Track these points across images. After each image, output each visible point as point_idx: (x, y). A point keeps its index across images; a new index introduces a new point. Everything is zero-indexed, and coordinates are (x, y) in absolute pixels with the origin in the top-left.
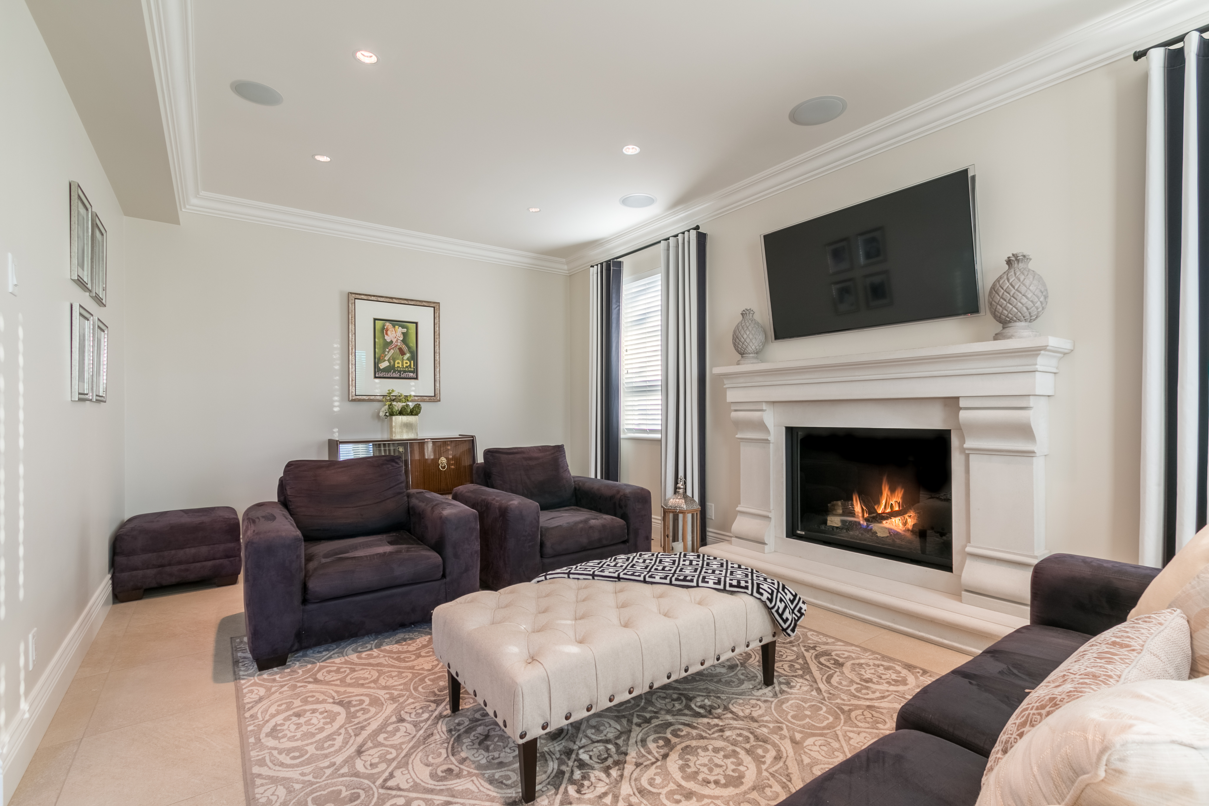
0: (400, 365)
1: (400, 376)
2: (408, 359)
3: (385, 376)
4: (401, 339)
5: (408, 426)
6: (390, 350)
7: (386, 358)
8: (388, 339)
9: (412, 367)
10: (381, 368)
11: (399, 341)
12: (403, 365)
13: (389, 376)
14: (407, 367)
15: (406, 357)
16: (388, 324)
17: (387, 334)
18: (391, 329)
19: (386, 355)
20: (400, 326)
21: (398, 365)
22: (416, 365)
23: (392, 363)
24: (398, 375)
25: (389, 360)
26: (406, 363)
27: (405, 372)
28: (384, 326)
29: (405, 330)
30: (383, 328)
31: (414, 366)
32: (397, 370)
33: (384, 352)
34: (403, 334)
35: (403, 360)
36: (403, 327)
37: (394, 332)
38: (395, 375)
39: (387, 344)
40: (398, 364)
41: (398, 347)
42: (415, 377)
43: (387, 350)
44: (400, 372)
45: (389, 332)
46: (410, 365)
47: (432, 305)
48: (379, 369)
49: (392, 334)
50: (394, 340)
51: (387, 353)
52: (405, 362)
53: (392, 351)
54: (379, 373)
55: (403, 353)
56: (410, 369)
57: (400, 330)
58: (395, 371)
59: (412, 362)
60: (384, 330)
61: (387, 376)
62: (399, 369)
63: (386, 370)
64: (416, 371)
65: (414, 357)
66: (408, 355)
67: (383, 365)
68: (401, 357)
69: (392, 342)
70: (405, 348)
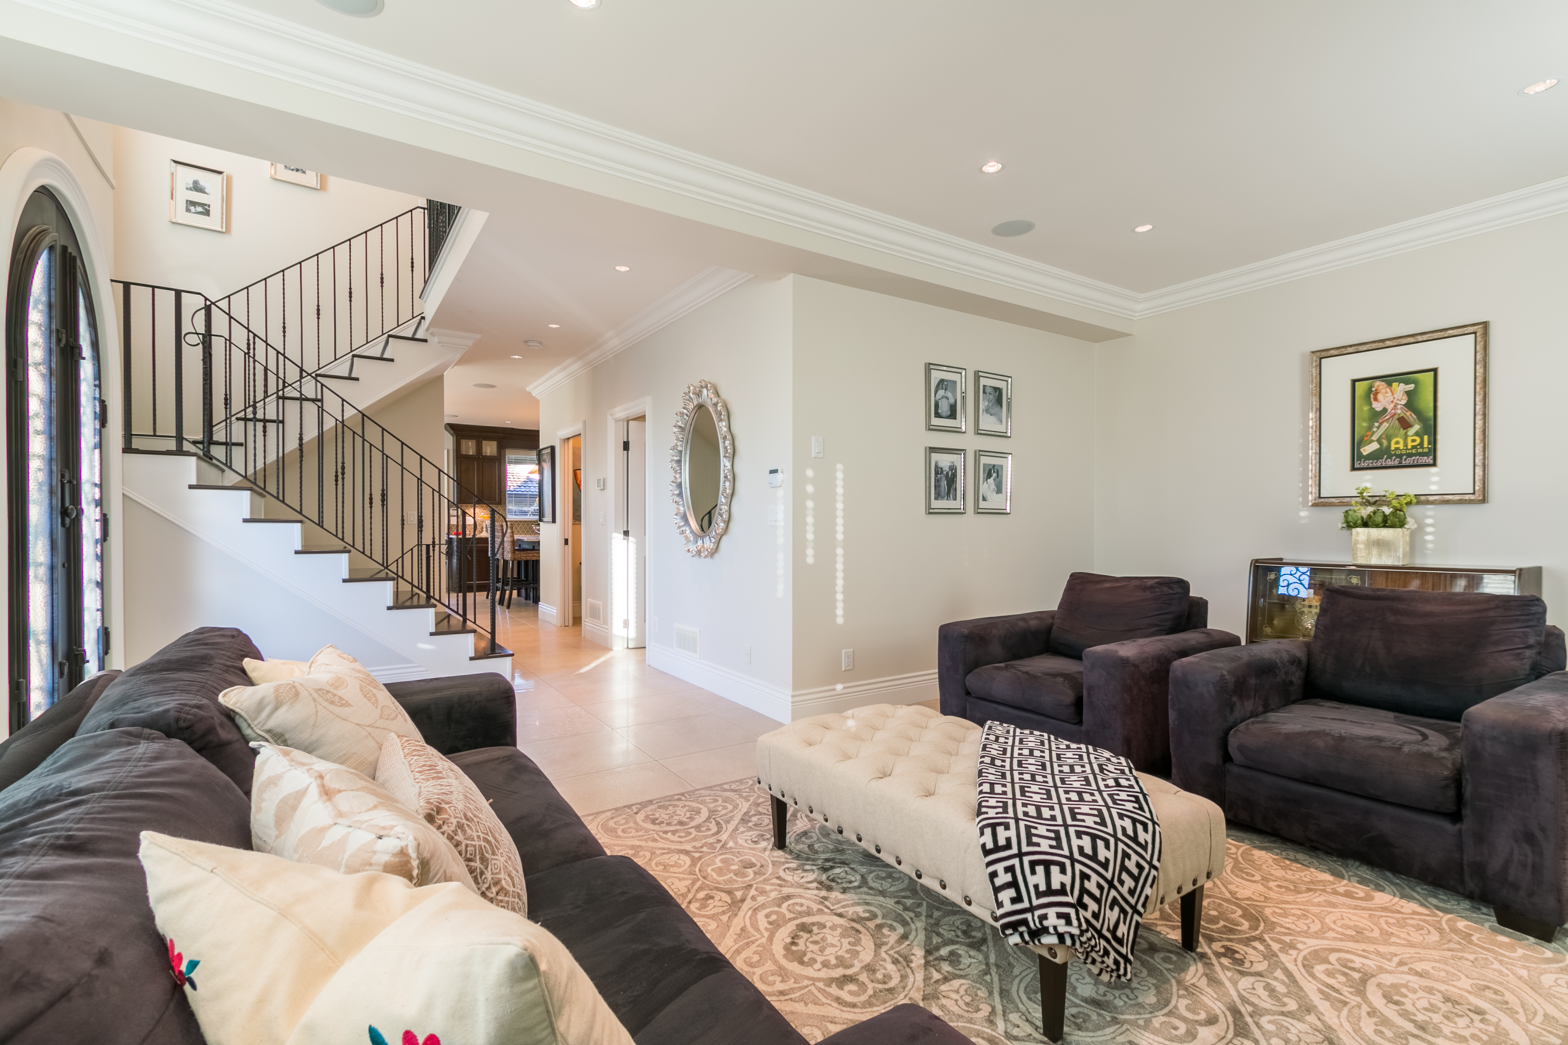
0: (1401, 446)
1: (1400, 463)
2: (1417, 434)
3: (1371, 465)
4: (1404, 402)
5: (1381, 545)
6: (1381, 424)
7: (1375, 438)
8: (1377, 406)
9: (1426, 445)
10: (1365, 454)
11: (1399, 407)
12: (1406, 445)
13: (1379, 464)
14: (1414, 447)
15: (1412, 431)
16: (1377, 383)
17: (1376, 399)
18: (1384, 391)
19: (1374, 433)
20: (1400, 381)
21: (1397, 446)
22: (1434, 442)
23: (1385, 442)
24: (1396, 463)
25: (1379, 441)
26: (1413, 441)
27: (1410, 455)
28: (1371, 387)
29: (1411, 387)
30: (1370, 390)
31: (1429, 443)
32: (1395, 455)
33: (1370, 428)
34: (1408, 393)
35: (1406, 436)
36: (1407, 382)
37: (1390, 394)
38: (1389, 463)
39: (1376, 416)
40: (1397, 444)
41: (1396, 417)
42: (1431, 462)
43: (1376, 424)
44: (1400, 456)
45: (1380, 396)
46: (1421, 444)
47: (1471, 329)
48: (1361, 457)
49: (1385, 397)
50: (1390, 407)
51: (1375, 429)
52: (1410, 439)
53: (1386, 425)
54: (1358, 462)
55: (1405, 424)
56: (1420, 450)
57: (1400, 389)
58: (1390, 457)
59: (1426, 437)
60: (1371, 395)
61: (1375, 465)
62: (1398, 452)
63: (1374, 456)
64: (1434, 451)
65: (1431, 428)
66: (1417, 427)
67: (1367, 450)
68: (1402, 431)
69: (1385, 410)
70: (1410, 416)
